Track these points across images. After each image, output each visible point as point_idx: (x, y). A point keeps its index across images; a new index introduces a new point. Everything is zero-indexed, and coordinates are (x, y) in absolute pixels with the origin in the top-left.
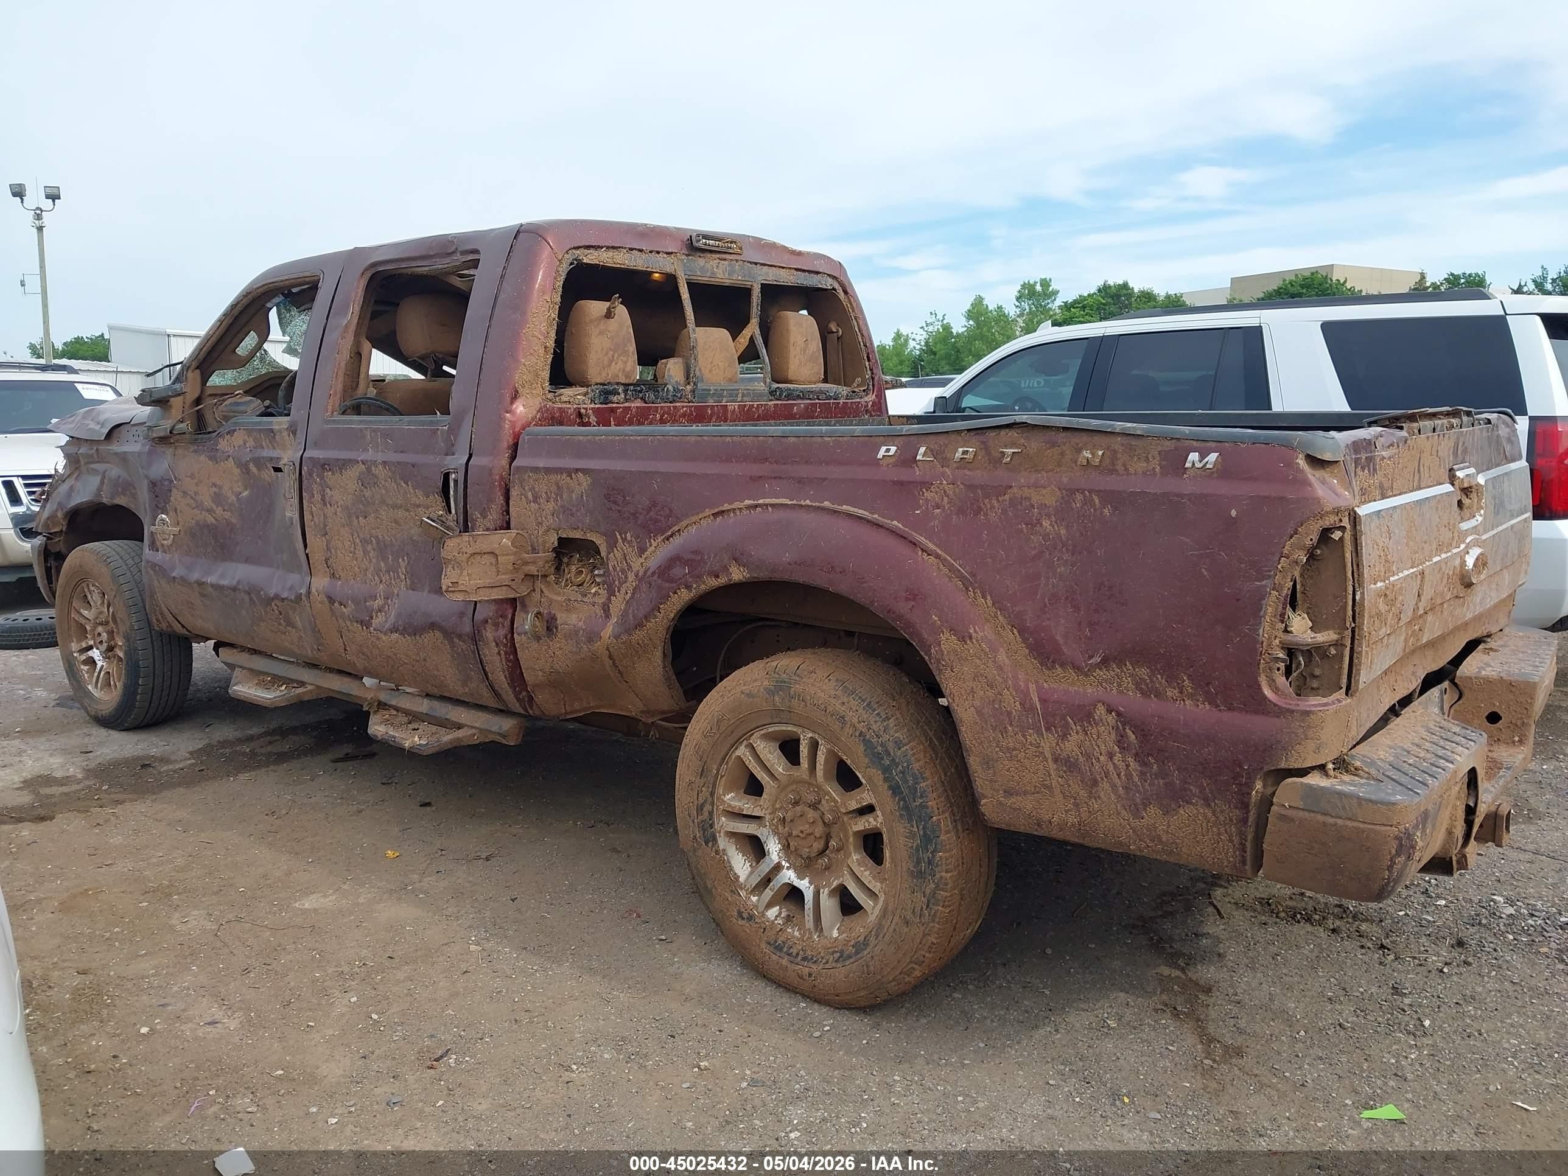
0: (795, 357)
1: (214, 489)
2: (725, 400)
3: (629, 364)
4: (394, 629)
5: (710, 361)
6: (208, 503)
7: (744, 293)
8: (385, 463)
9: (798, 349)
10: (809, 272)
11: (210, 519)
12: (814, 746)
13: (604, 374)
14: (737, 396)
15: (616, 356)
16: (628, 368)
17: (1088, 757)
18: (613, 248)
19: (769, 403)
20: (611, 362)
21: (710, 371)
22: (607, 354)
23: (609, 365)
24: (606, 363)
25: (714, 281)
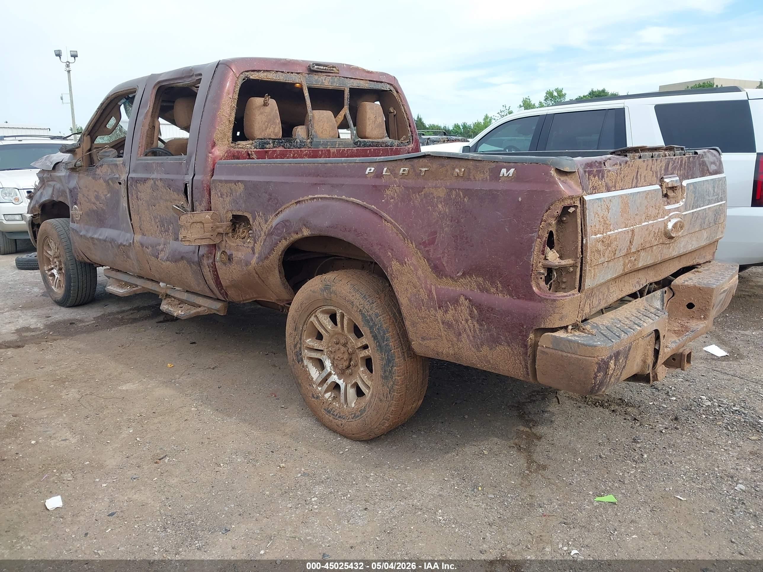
0: (369, 125)
1: (96, 193)
2: (329, 147)
3: (276, 129)
4: (167, 260)
5: (321, 127)
6: (93, 200)
7: (341, 93)
8: (161, 179)
9: (371, 121)
10: (377, 82)
11: (95, 208)
12: (342, 316)
13: (263, 134)
14: (335, 145)
15: (269, 125)
16: (276, 131)
17: (457, 321)
18: (267, 71)
19: (354, 149)
20: (266, 128)
21: (322, 132)
22: (264, 124)
23: (266, 129)
24: (264, 128)
25: (323, 87)
